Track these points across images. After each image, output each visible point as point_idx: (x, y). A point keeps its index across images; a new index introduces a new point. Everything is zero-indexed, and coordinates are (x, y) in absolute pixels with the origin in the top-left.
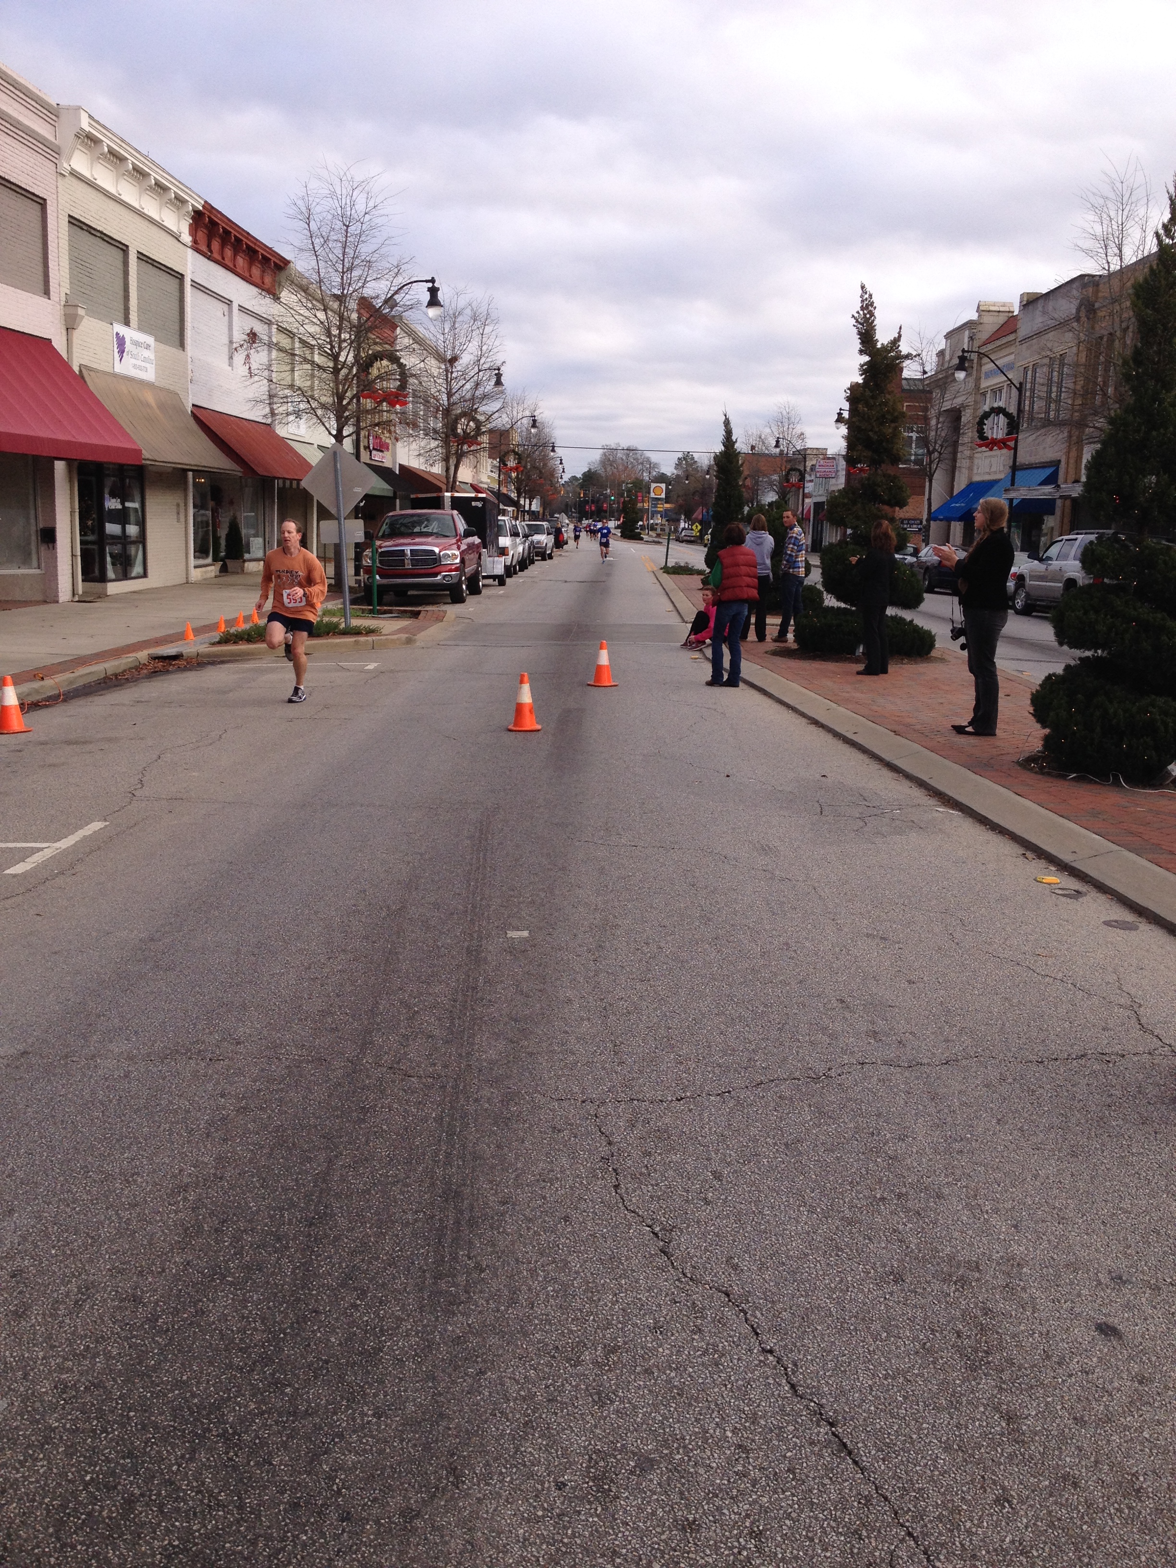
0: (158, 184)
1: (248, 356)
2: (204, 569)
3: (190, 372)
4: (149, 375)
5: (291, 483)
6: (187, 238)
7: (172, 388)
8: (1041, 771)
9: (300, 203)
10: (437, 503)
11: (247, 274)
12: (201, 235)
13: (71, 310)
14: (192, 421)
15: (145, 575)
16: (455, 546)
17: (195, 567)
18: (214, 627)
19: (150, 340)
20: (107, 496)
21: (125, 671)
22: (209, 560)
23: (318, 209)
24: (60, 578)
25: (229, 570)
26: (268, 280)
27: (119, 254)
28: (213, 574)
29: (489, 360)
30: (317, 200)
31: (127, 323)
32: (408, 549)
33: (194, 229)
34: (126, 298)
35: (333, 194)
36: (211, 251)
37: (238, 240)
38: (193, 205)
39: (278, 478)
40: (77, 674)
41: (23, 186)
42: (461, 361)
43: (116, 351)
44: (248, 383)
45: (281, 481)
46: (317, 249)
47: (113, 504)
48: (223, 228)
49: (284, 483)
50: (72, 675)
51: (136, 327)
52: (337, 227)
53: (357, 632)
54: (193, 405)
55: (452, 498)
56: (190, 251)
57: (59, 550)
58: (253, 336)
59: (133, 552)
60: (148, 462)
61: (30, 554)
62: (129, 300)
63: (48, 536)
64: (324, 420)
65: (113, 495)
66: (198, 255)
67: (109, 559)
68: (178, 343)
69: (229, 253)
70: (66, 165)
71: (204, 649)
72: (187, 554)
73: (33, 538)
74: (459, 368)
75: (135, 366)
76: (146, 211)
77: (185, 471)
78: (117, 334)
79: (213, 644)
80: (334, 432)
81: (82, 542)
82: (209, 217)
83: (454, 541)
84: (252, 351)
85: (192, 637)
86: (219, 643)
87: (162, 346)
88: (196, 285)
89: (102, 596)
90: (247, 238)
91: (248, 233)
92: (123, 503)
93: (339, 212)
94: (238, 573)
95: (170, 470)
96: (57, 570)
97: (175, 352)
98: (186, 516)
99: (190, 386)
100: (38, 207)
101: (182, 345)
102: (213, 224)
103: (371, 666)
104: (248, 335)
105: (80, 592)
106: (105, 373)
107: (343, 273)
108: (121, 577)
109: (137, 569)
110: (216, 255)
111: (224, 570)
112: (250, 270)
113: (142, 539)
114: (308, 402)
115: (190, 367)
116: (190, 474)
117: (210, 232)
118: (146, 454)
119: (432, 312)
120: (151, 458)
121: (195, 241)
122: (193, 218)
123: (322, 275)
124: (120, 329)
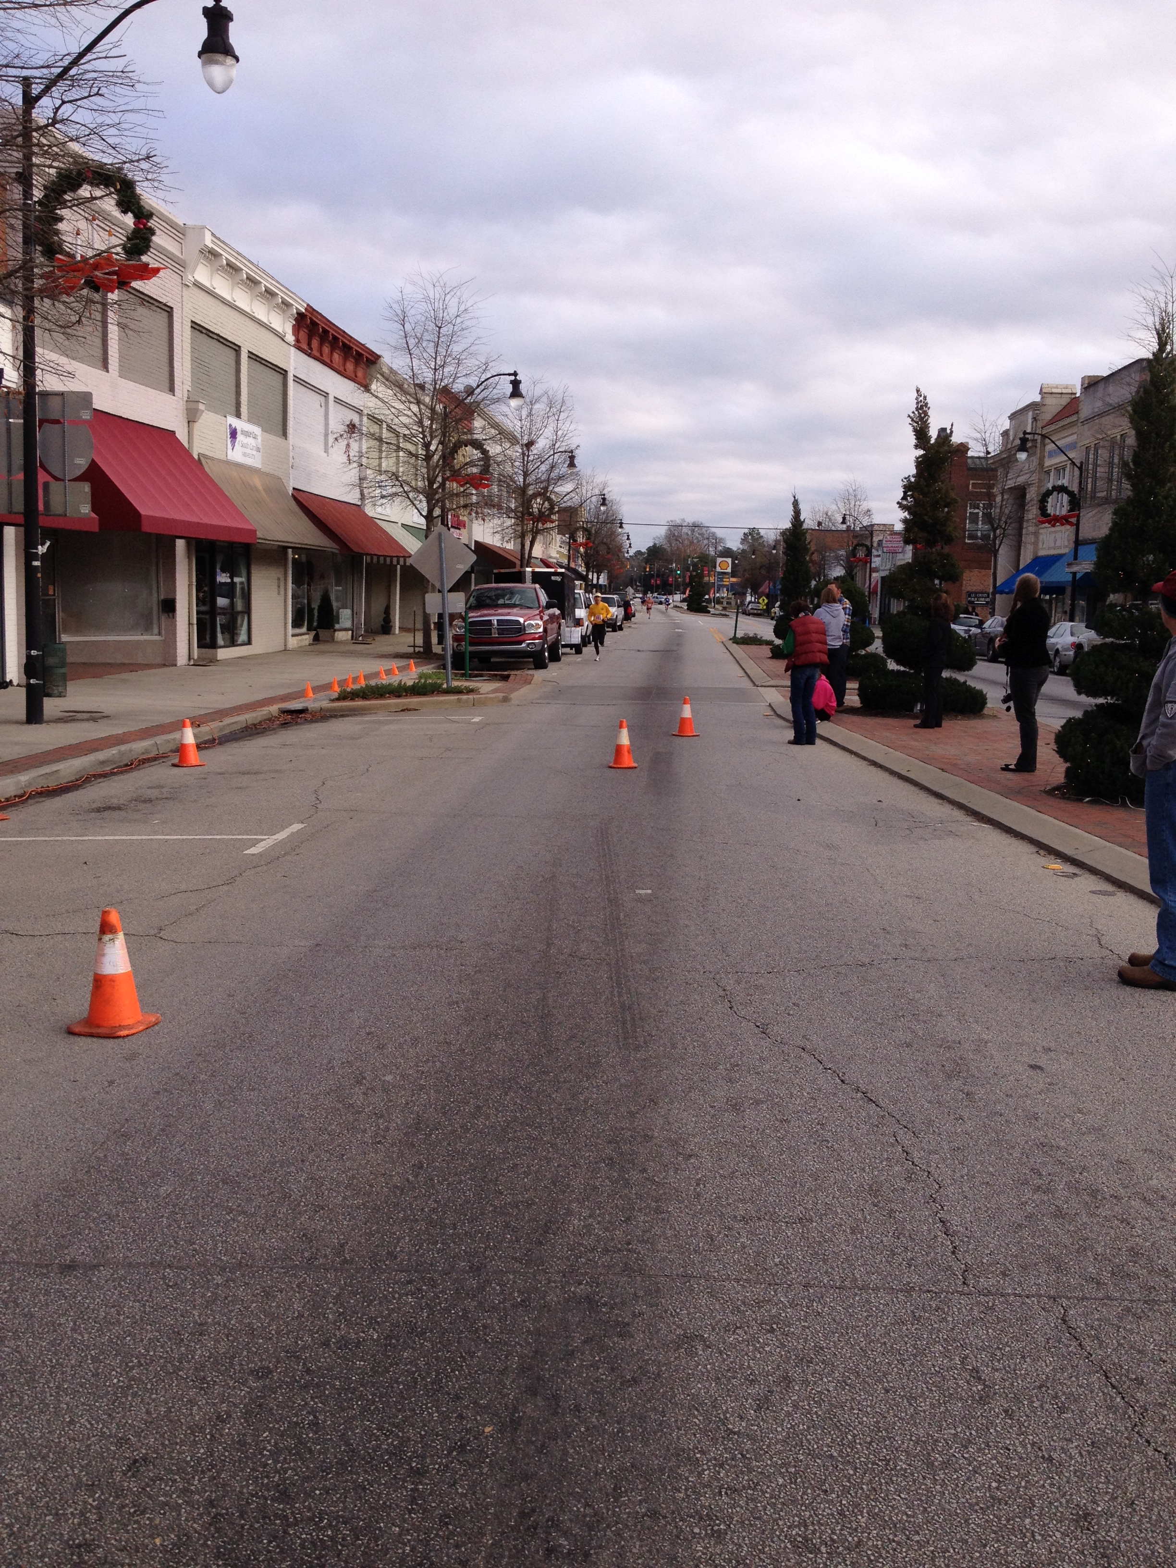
0: (268, 291)
1: (348, 446)
2: (299, 638)
3: (291, 459)
4: (255, 461)
5: (378, 559)
6: (291, 338)
7: (276, 473)
8: (1063, 797)
9: (396, 306)
10: (519, 577)
11: (342, 369)
12: (303, 335)
13: (192, 406)
14: (293, 503)
15: (249, 642)
16: (538, 617)
17: (293, 636)
18: (328, 687)
19: (256, 430)
20: (218, 570)
21: (260, 722)
22: (304, 630)
23: (413, 312)
24: (178, 644)
25: (321, 638)
26: (360, 374)
27: (231, 354)
28: (307, 643)
29: (564, 444)
30: (412, 304)
31: (238, 415)
32: (494, 619)
33: (296, 330)
34: (238, 393)
35: (427, 299)
36: (311, 349)
37: (335, 338)
38: (297, 309)
39: (367, 554)
40: (225, 723)
41: (155, 297)
42: (537, 446)
43: (229, 440)
44: (345, 470)
45: (369, 558)
46: (411, 347)
47: (223, 578)
48: (323, 328)
49: (372, 559)
50: (221, 724)
51: (246, 419)
52: (430, 328)
53: (458, 691)
54: (294, 489)
55: (533, 573)
56: (293, 349)
57: (178, 619)
58: (352, 428)
59: (239, 622)
60: (260, 541)
61: (151, 623)
62: (240, 395)
63: (169, 606)
64: (416, 502)
65: (223, 571)
66: (300, 353)
67: (219, 629)
68: (281, 432)
69: (326, 350)
70: (190, 277)
71: (325, 704)
72: (286, 624)
73: (155, 608)
74: (535, 452)
75: (245, 454)
76: (256, 315)
77: (285, 548)
78: (230, 425)
79: (333, 701)
80: (425, 513)
81: (198, 613)
82: (310, 318)
83: (537, 612)
84: (351, 441)
85: (311, 694)
86: (338, 699)
87: (268, 436)
88: (298, 380)
89: (213, 661)
90: (343, 336)
91: (344, 332)
92: (232, 578)
93: (432, 315)
94: (328, 641)
95: (275, 548)
96: (175, 637)
97: (280, 440)
98: (286, 590)
99: (291, 471)
100: (165, 314)
101: (285, 434)
102: (314, 324)
103: (477, 719)
104: (348, 426)
105: (196, 657)
106: (219, 460)
107: (435, 369)
108: (228, 643)
109: (243, 637)
110: (316, 353)
111: (316, 639)
112: (344, 365)
113: (248, 611)
114: (402, 486)
115: (291, 454)
116: (290, 551)
117: (310, 331)
118: (259, 535)
119: (514, 403)
120: (262, 537)
121: (298, 340)
122: (296, 320)
123: (415, 371)
124: (232, 421)
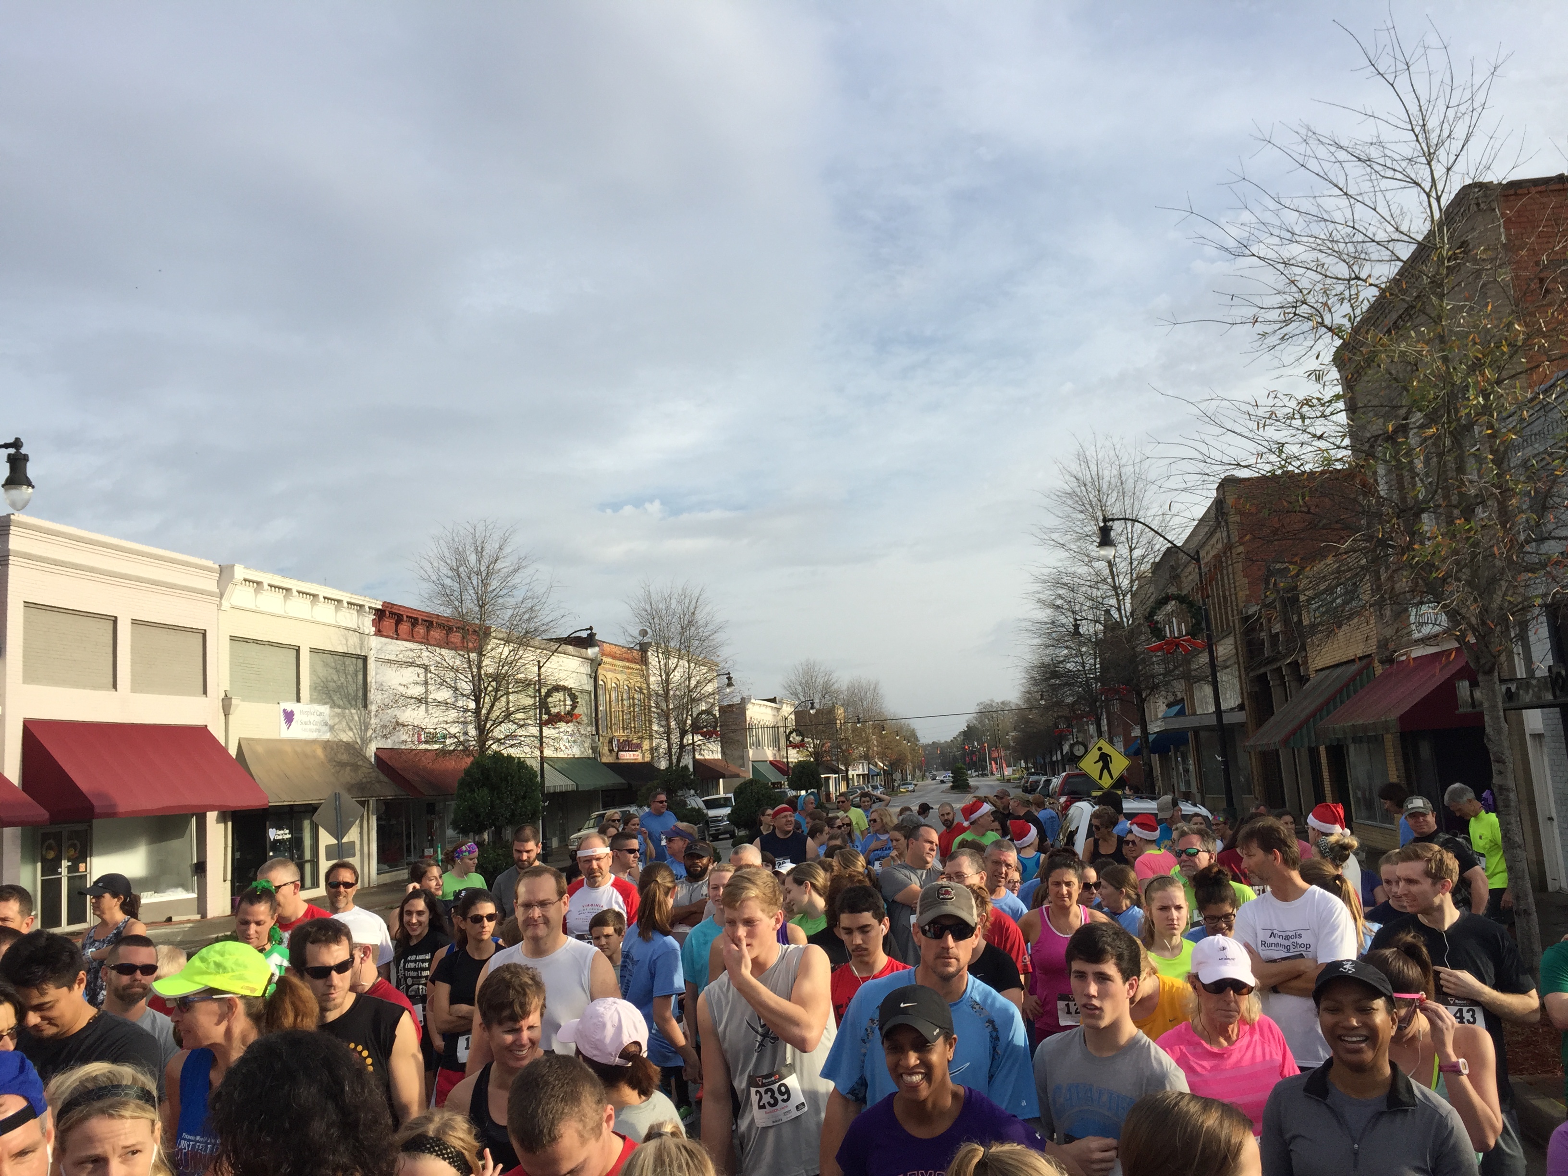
0: (329, 599)
3: (374, 725)
4: (320, 733)
6: (369, 630)
7: (350, 740)
11: (443, 643)
12: (387, 625)
13: (227, 702)
14: (370, 762)
17: (378, 874)
19: (324, 708)
20: (270, 830)
24: (209, 899)
26: (469, 644)
27: (289, 653)
31: (297, 700)
33: (377, 623)
36: (398, 635)
37: (426, 622)
38: (372, 607)
41: (181, 625)
43: (283, 722)
47: (278, 836)
48: (407, 615)
51: (308, 701)
54: (378, 750)
56: (373, 638)
57: (209, 877)
61: (187, 884)
62: (300, 683)
63: (201, 868)
65: (278, 829)
66: (384, 638)
68: (360, 705)
69: (419, 631)
70: (225, 604)
73: (189, 871)
75: (308, 730)
78: (284, 710)
82: (392, 611)
87: (340, 711)
88: (382, 660)
92: (291, 833)
96: (206, 894)
97: (359, 712)
98: (368, 835)
99: (373, 735)
100: (197, 636)
101: (365, 706)
102: (397, 615)
106: (269, 741)
115: (374, 721)
116: (371, 803)
117: (393, 621)
121: (379, 631)
122: (373, 615)
124: (291, 706)
